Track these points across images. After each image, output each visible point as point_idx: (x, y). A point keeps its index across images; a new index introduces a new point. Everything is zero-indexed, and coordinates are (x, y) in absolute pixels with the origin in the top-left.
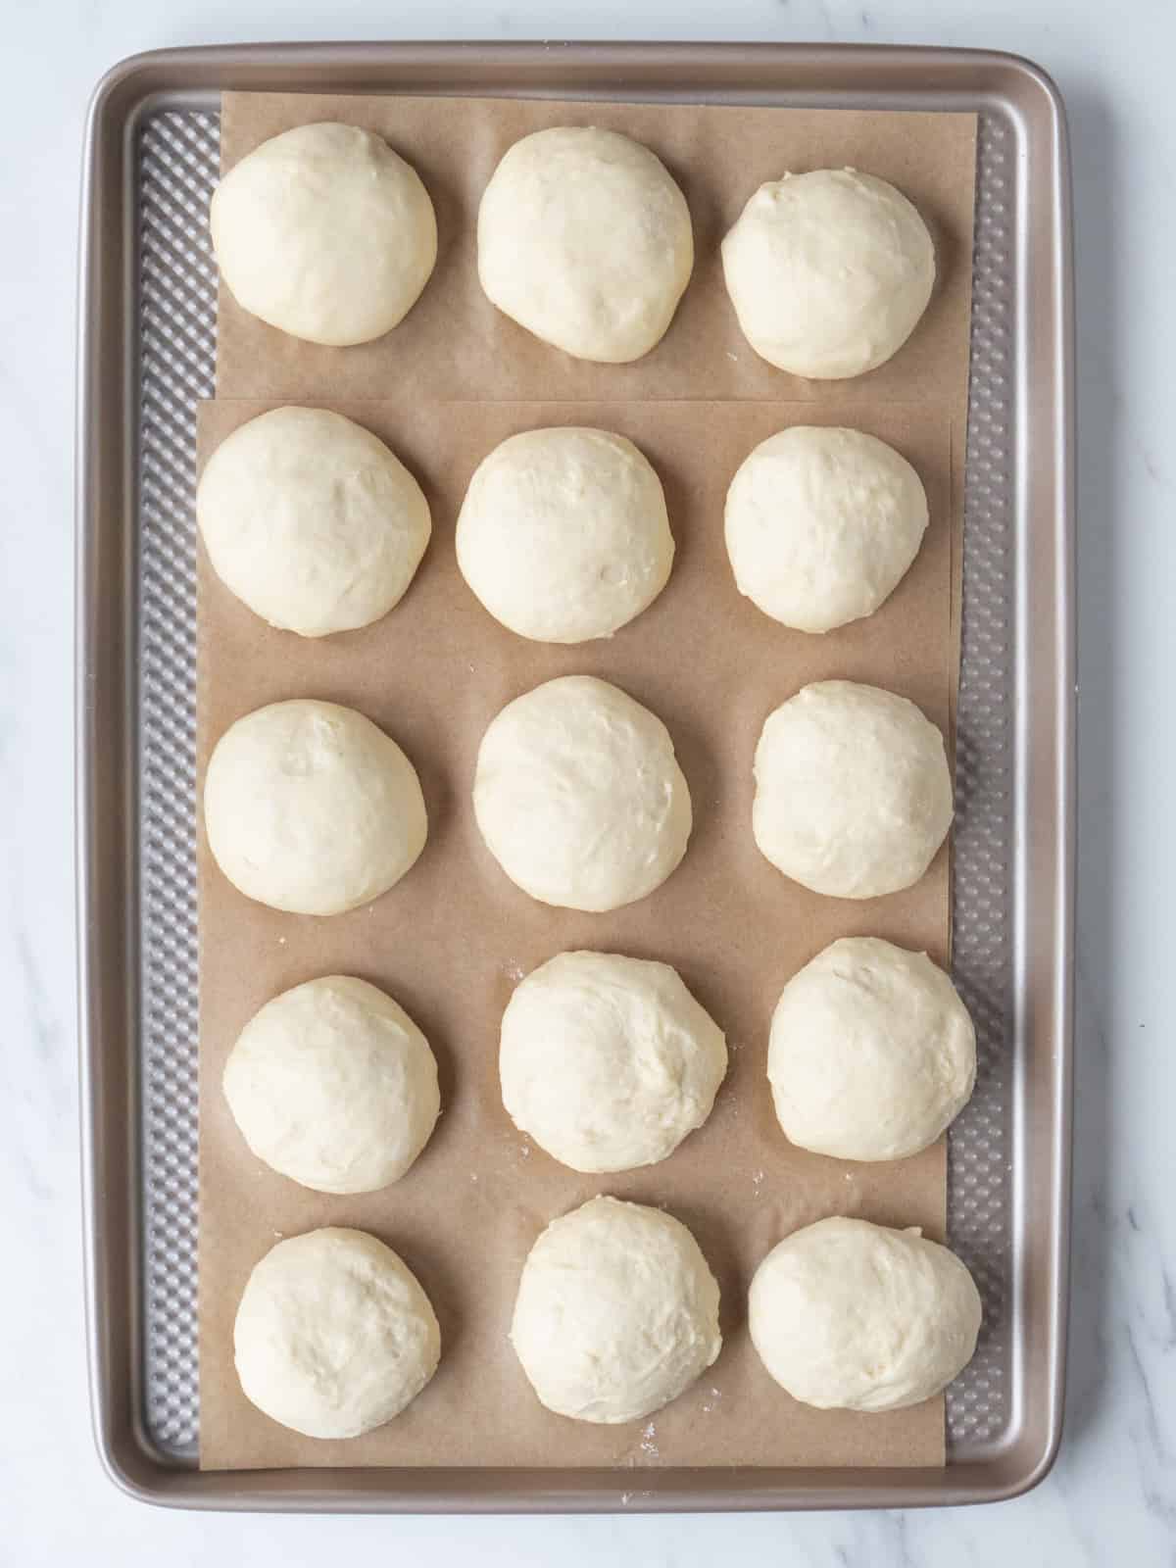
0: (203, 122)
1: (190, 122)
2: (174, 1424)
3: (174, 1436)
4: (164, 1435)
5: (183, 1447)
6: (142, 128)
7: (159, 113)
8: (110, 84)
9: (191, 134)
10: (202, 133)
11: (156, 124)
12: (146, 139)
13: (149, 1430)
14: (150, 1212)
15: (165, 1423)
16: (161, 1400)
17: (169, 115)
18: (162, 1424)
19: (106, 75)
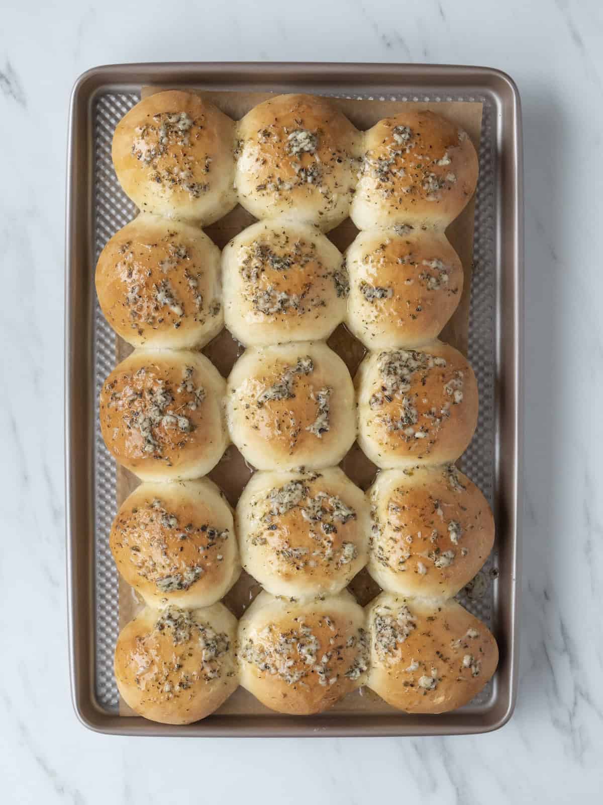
0: (124, 98)
1: (118, 99)
2: (109, 696)
3: (109, 701)
4: (105, 700)
5: (113, 706)
6: (96, 101)
7: (104, 94)
8: (82, 81)
9: (119, 104)
10: (123, 104)
11: (103, 100)
12: (98, 106)
13: (98, 698)
14: (98, 598)
15: (105, 695)
16: (103, 685)
17: (108, 95)
18: (104, 695)
19: (80, 77)
